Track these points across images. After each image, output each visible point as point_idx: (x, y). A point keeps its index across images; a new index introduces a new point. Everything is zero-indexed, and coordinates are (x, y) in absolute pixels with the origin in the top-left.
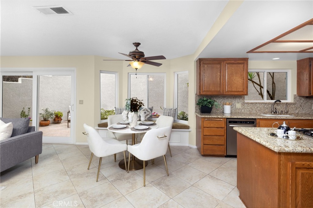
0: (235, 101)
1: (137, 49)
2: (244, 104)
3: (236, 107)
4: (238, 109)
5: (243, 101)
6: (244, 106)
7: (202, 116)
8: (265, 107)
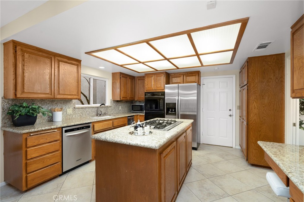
0: (65, 107)
2: (75, 109)
3: (67, 113)
4: (70, 114)
5: (74, 106)
6: (74, 111)
7: (24, 131)
8: (93, 110)
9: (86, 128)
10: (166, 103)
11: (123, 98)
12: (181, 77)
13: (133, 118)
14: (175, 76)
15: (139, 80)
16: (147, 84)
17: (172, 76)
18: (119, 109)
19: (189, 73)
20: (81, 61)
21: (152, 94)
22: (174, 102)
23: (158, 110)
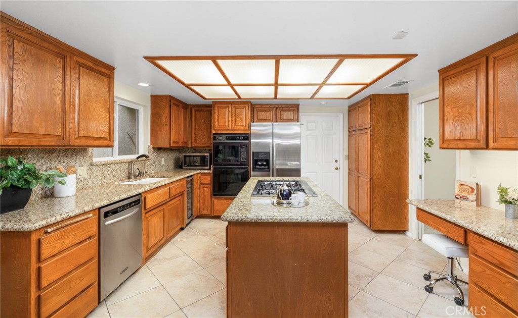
0: (74, 163)
3: (79, 177)
4: (82, 180)
5: (90, 162)
6: (91, 172)
7: (38, 225)
8: (122, 168)
9: (135, 205)
10: (253, 152)
11: (174, 142)
12: (271, 112)
13: (192, 180)
14: (263, 109)
15: (196, 111)
16: (218, 120)
17: (258, 109)
18: (160, 164)
19: (284, 106)
20: (115, 68)
21: (226, 137)
22: (268, 151)
23: (239, 163)
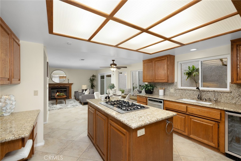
0: (169, 87)
1: (113, 63)
4: (172, 93)
6: (176, 91)
9: (159, 102)
